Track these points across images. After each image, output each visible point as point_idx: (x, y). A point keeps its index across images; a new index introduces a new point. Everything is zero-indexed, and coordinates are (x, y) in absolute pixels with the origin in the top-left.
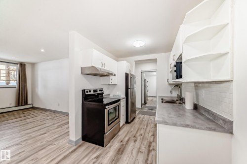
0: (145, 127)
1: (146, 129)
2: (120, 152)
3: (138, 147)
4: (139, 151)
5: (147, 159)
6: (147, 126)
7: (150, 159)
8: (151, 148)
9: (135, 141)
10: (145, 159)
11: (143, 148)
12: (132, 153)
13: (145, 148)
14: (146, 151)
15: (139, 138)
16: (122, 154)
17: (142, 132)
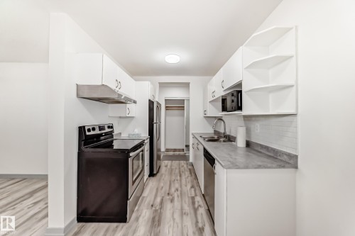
0: (179, 178)
1: (181, 180)
2: (156, 223)
3: (179, 208)
4: (183, 214)
5: (197, 222)
6: (180, 176)
7: (200, 221)
8: (196, 206)
9: (172, 201)
10: (194, 222)
11: (187, 208)
12: (174, 219)
13: (189, 206)
14: (192, 212)
15: (176, 195)
16: (159, 225)
17: (177, 185)
